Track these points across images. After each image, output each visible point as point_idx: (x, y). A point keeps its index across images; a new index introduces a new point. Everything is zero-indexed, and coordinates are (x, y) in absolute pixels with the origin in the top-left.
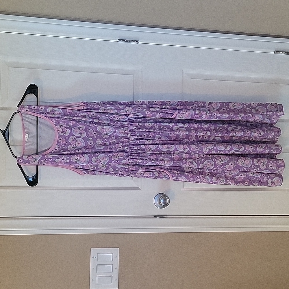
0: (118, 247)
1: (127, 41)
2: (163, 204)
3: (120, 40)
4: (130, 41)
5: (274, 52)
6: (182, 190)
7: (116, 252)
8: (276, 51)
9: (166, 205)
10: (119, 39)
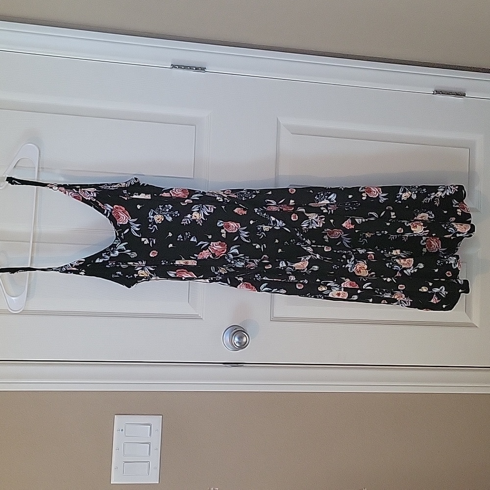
0: (161, 414)
1: (186, 68)
2: (238, 345)
3: (174, 66)
4: (191, 68)
5: (433, 93)
6: (271, 321)
7: (156, 421)
8: (436, 91)
9: (243, 346)
10: (172, 65)
